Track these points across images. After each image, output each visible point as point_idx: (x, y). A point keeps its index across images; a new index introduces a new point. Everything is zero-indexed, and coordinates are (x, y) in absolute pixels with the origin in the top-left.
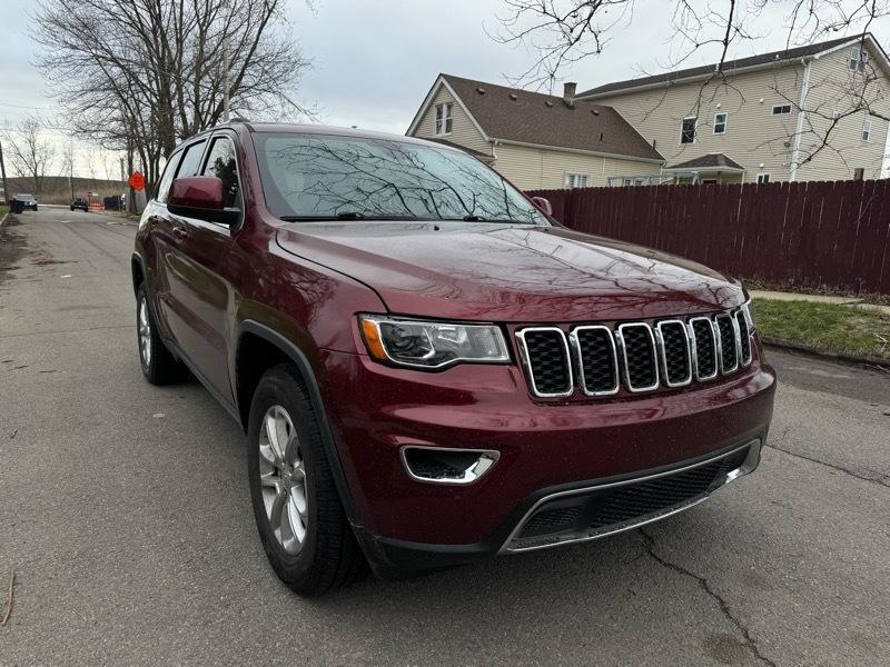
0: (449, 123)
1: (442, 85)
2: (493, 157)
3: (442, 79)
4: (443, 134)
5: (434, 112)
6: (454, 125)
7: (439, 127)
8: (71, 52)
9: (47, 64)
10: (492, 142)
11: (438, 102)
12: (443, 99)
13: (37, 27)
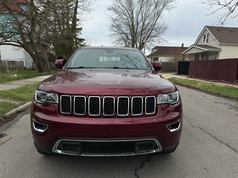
0: (207, 40)
1: (206, 29)
2: (221, 49)
3: (206, 28)
4: (205, 43)
5: (203, 37)
6: (209, 40)
7: (204, 41)
8: (115, 32)
9: (110, 36)
10: (221, 45)
11: (204, 34)
12: (206, 33)
13: (109, 28)
